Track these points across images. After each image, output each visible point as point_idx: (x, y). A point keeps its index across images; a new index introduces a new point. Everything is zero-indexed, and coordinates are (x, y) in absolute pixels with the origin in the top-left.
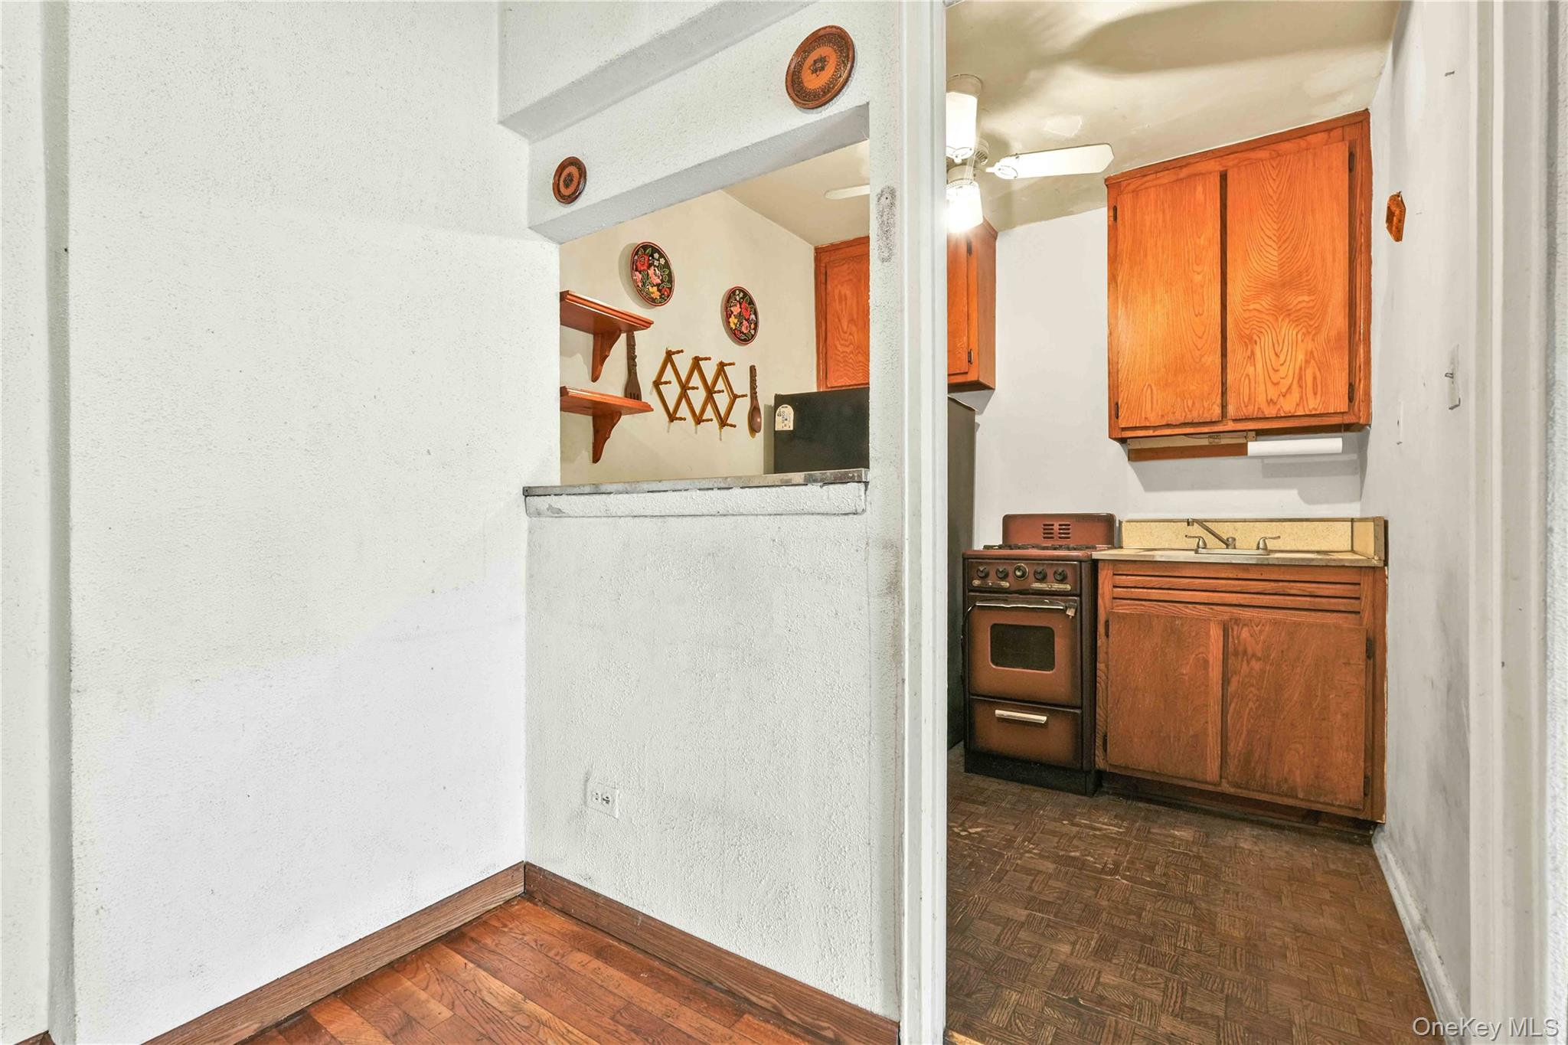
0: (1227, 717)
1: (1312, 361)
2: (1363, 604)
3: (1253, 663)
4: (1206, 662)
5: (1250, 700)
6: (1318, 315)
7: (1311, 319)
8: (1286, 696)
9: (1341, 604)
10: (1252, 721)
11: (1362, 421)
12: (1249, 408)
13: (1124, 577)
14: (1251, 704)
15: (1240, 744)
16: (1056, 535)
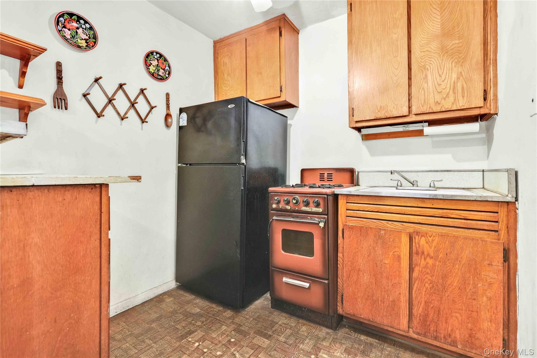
0: (412, 291)
1: (461, 78)
2: (500, 225)
3: (428, 259)
4: (399, 257)
5: (426, 282)
6: (464, 51)
7: (460, 53)
8: (449, 282)
9: (485, 225)
10: (428, 296)
11: (492, 112)
12: (424, 107)
13: (352, 204)
14: (427, 285)
15: (421, 309)
16: (326, 179)
